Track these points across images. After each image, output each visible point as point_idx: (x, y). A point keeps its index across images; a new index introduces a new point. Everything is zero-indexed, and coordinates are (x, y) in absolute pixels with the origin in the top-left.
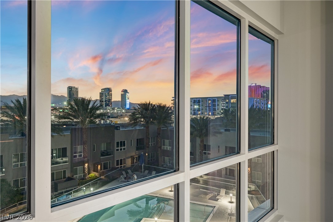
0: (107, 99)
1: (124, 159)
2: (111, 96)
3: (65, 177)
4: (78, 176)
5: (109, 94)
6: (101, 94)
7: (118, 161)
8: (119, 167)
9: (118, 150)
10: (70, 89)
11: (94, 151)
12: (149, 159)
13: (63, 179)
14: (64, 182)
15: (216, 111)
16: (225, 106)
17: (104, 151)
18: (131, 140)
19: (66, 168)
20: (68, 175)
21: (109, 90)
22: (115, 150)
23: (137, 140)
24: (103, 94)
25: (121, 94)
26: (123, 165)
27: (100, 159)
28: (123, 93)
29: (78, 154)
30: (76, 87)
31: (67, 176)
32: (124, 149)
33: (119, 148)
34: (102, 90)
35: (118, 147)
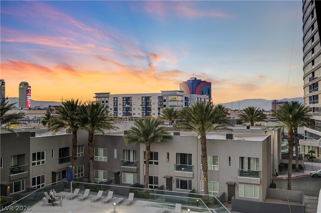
1: (43, 176)
7: (34, 179)
8: (35, 187)
9: (34, 164)
11: (1, 167)
12: (75, 175)
15: (151, 111)
16: (161, 105)
17: (14, 166)
18: (53, 150)
22: (31, 164)
23: (60, 149)
26: (41, 185)
27: (10, 177)
32: (43, 162)
33: (36, 161)
35: (34, 159)
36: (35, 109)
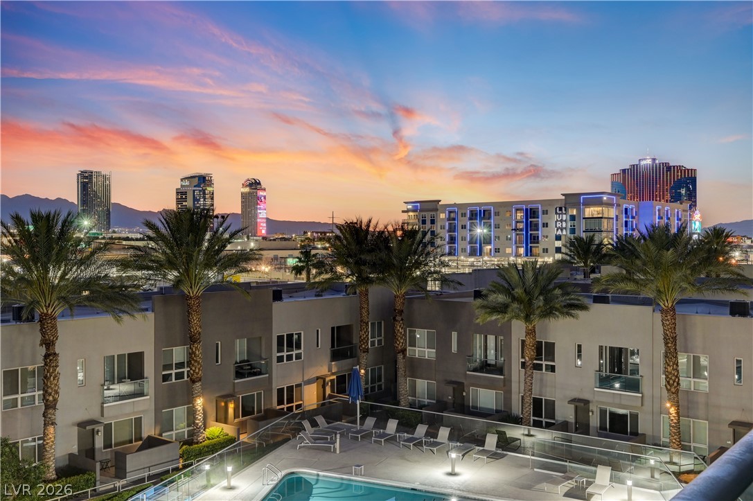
0: (198, 208)
1: (299, 386)
2: (212, 199)
3: (139, 438)
4: (174, 433)
5: (204, 193)
6: (181, 195)
7: (280, 391)
8: (283, 409)
9: (280, 359)
10: (86, 178)
11: (217, 362)
12: (367, 386)
13: (134, 443)
14: (137, 451)
15: (538, 243)
16: (565, 228)
17: (240, 362)
18: (318, 331)
19: (143, 412)
20: (149, 430)
21: (203, 181)
22: (275, 360)
23: (333, 329)
24: (185, 193)
25: (242, 193)
26: (294, 404)
27: (234, 383)
28: (247, 190)
29: (173, 372)
30: (103, 173)
31: (145, 435)
32: (298, 357)
33: (285, 354)
34: (182, 180)
35: (280, 349)
36: (274, 240)
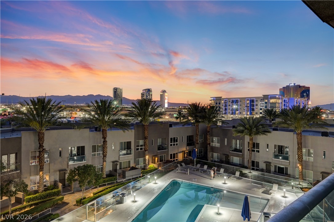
0: (148, 99)
1: (176, 153)
2: (152, 96)
3: (129, 167)
4: (139, 166)
5: (149, 94)
6: (143, 95)
7: (171, 155)
8: (172, 160)
10: (115, 90)
11: (152, 145)
14: (129, 171)
15: (254, 111)
16: (263, 106)
17: (159, 146)
18: (183, 137)
19: (131, 159)
20: (132, 165)
21: (149, 90)
22: (170, 145)
23: (187, 136)
24: (144, 94)
25: (161, 94)
26: (175, 159)
27: (157, 152)
28: (162, 93)
29: (140, 148)
30: (120, 88)
31: (131, 166)
32: (177, 144)
33: (173, 143)
34: (143, 90)
35: (171, 142)
36: (170, 109)
